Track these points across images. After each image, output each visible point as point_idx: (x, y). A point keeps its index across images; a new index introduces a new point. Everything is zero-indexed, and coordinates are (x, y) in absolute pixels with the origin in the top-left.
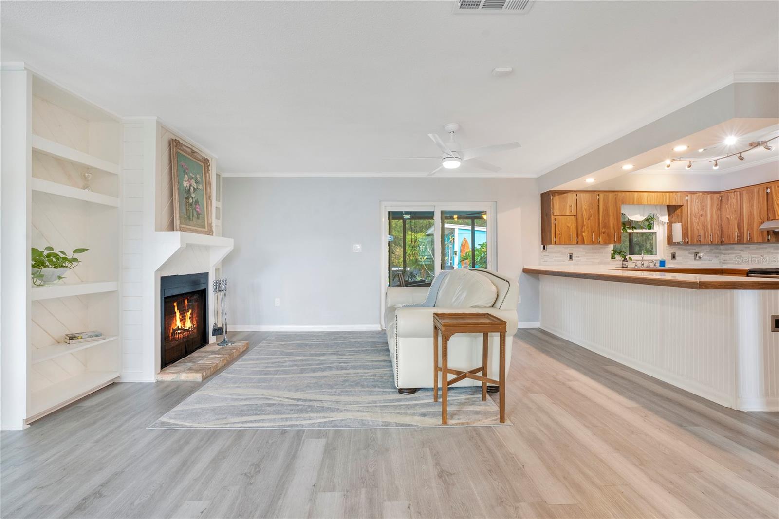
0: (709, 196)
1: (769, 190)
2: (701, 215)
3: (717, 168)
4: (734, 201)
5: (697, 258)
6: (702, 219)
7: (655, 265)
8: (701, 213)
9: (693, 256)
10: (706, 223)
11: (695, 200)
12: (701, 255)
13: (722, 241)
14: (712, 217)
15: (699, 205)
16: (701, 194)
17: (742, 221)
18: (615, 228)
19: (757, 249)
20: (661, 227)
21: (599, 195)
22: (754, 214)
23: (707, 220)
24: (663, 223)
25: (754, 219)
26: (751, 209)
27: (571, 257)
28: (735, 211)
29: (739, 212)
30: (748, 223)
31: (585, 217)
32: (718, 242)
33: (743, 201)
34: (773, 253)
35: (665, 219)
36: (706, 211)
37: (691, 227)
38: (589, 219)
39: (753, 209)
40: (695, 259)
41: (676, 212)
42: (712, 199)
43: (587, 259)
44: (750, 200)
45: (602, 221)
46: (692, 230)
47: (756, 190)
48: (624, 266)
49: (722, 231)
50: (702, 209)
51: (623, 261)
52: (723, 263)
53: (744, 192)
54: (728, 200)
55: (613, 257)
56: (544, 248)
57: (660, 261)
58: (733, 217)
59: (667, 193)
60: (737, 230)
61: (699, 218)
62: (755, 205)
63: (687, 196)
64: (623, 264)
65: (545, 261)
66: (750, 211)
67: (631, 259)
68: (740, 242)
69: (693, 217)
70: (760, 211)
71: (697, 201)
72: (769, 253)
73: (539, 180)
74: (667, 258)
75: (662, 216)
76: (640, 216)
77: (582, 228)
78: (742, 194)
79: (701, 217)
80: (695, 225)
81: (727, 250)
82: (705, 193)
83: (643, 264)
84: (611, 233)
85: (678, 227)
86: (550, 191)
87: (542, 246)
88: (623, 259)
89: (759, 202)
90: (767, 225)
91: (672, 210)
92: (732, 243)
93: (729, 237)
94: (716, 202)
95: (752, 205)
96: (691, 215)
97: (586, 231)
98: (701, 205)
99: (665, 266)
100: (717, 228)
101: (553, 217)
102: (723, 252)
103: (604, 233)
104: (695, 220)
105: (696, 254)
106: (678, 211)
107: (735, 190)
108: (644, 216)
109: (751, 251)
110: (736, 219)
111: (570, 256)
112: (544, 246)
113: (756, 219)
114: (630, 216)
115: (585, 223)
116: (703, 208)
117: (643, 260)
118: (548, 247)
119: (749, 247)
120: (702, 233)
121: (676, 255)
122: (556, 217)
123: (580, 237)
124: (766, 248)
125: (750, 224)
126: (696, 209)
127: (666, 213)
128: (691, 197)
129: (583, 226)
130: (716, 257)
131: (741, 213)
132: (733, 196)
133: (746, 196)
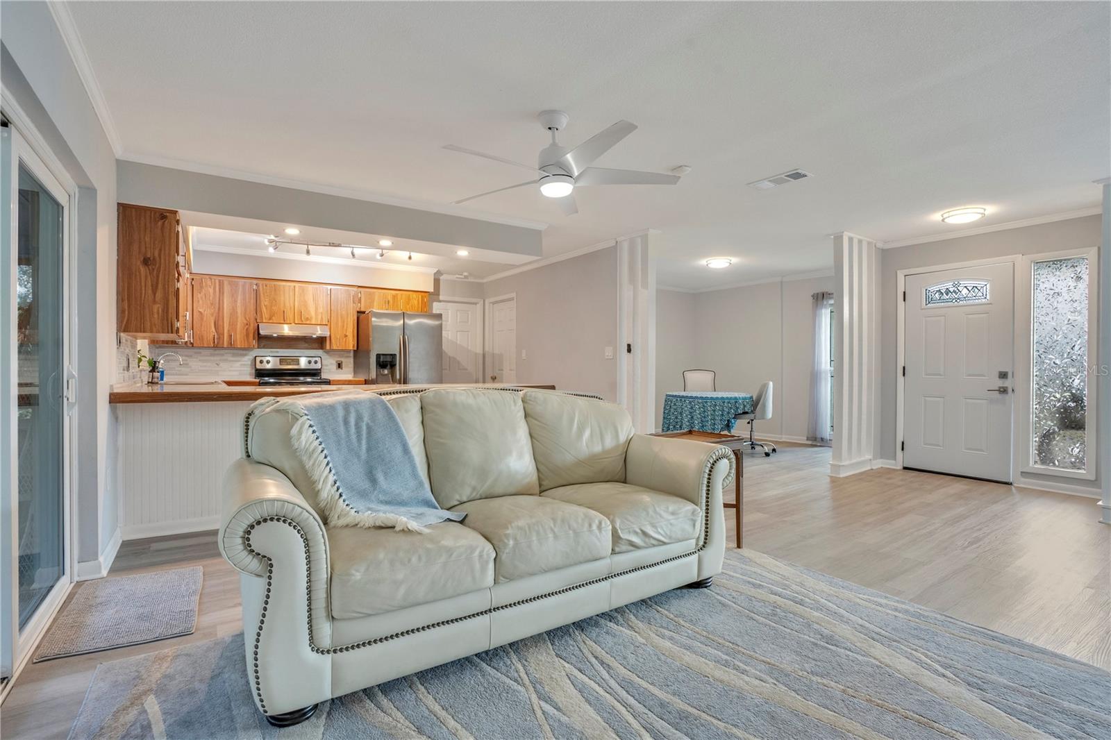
1: (255, 287)
4: (211, 290)
17: (221, 319)
19: (212, 355)
22: (237, 312)
25: (237, 318)
28: (212, 304)
29: (217, 305)
30: (230, 322)
33: (223, 293)
34: (233, 361)
39: (236, 305)
44: (233, 295)
47: (240, 283)
53: (226, 283)
54: (201, 287)
58: (208, 312)
60: (213, 329)
62: (239, 301)
66: (233, 307)
68: (217, 346)
70: (245, 310)
72: (226, 360)
78: (223, 284)
88: (151, 368)
89: (244, 299)
92: (205, 346)
93: (201, 338)
95: (236, 301)
110: (212, 315)
113: (239, 319)
119: (200, 353)
124: (223, 355)
125: (232, 324)
131: (220, 309)
132: (209, 283)
133: (227, 288)
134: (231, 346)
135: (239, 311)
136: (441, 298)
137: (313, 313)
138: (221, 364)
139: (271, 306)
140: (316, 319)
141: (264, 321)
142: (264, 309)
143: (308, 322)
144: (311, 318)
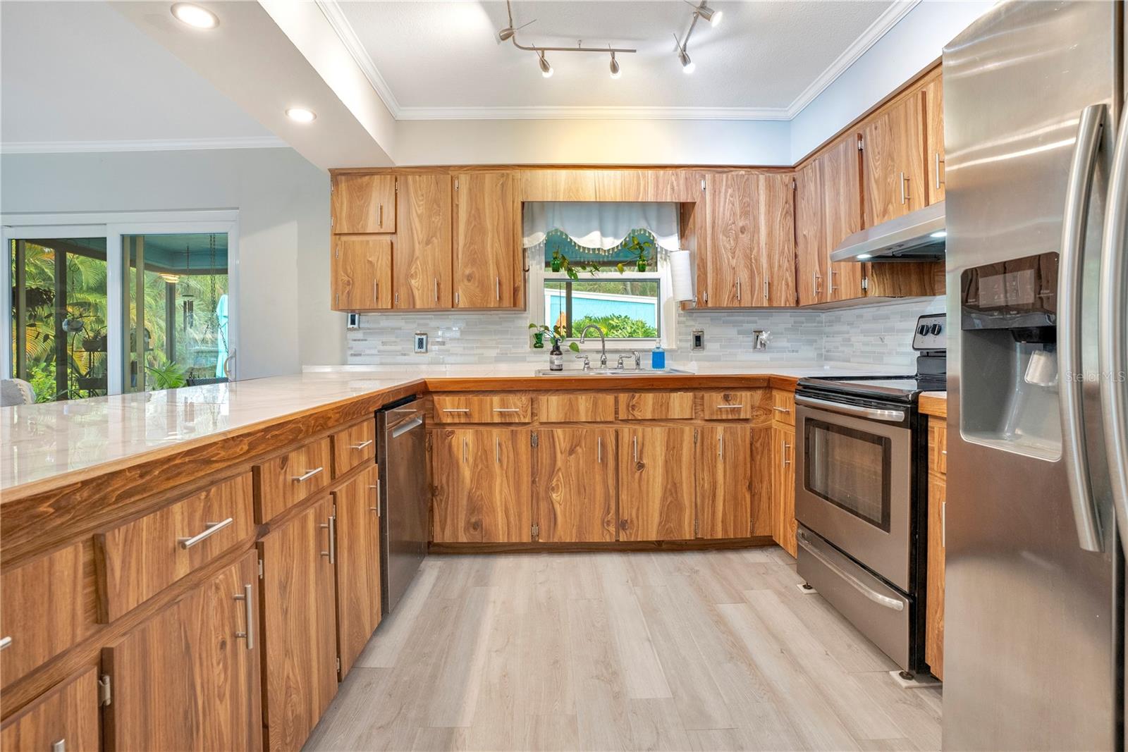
0: (762, 178)
1: (861, 141)
2: (743, 230)
4: (813, 187)
5: (759, 346)
6: (745, 238)
7: (638, 364)
8: (741, 224)
9: (749, 340)
10: (755, 252)
11: (723, 190)
12: (764, 336)
13: (798, 300)
14: (770, 234)
15: (737, 204)
16: (742, 172)
17: (824, 240)
18: (502, 264)
21: (457, 178)
22: (840, 218)
23: (759, 244)
26: (837, 207)
28: (815, 215)
29: (819, 215)
31: (419, 235)
32: (787, 300)
33: (824, 186)
35: (672, 243)
36: (756, 219)
37: (714, 262)
38: (428, 242)
39: (839, 205)
40: (755, 347)
42: (770, 187)
43: (464, 348)
45: (465, 245)
46: (718, 270)
47: (841, 147)
48: (554, 367)
49: (797, 272)
50: (745, 213)
52: (827, 359)
53: (825, 160)
56: (353, 322)
57: (654, 353)
58: (812, 233)
60: (817, 267)
61: (736, 239)
62: (840, 191)
63: (704, 177)
64: (551, 362)
65: (354, 355)
66: (835, 210)
67: (574, 348)
69: (721, 236)
70: (851, 206)
71: (730, 191)
74: (681, 345)
76: (603, 234)
77: (410, 265)
78: (822, 165)
79: (741, 236)
80: (726, 255)
82: (755, 172)
83: (604, 362)
84: (488, 277)
89: (849, 183)
93: (807, 286)
94: (783, 195)
96: (713, 227)
97: (419, 275)
98: (741, 201)
99: (664, 367)
100: (786, 265)
101: (334, 240)
103: (469, 278)
104: (725, 243)
105: (759, 332)
106: (691, 222)
107: (812, 159)
108: (616, 236)
110: (816, 236)
111: (421, 341)
112: (352, 319)
114: (581, 235)
115: (417, 253)
116: (748, 210)
117: (604, 351)
120: (743, 276)
121: (706, 337)
123: (403, 291)
126: (727, 214)
128: (714, 181)
129: (410, 261)
131: (822, 220)
132: (811, 173)
133: (828, 171)
135: (841, 213)
138: (888, 339)
141: (876, 219)
142: (874, 189)
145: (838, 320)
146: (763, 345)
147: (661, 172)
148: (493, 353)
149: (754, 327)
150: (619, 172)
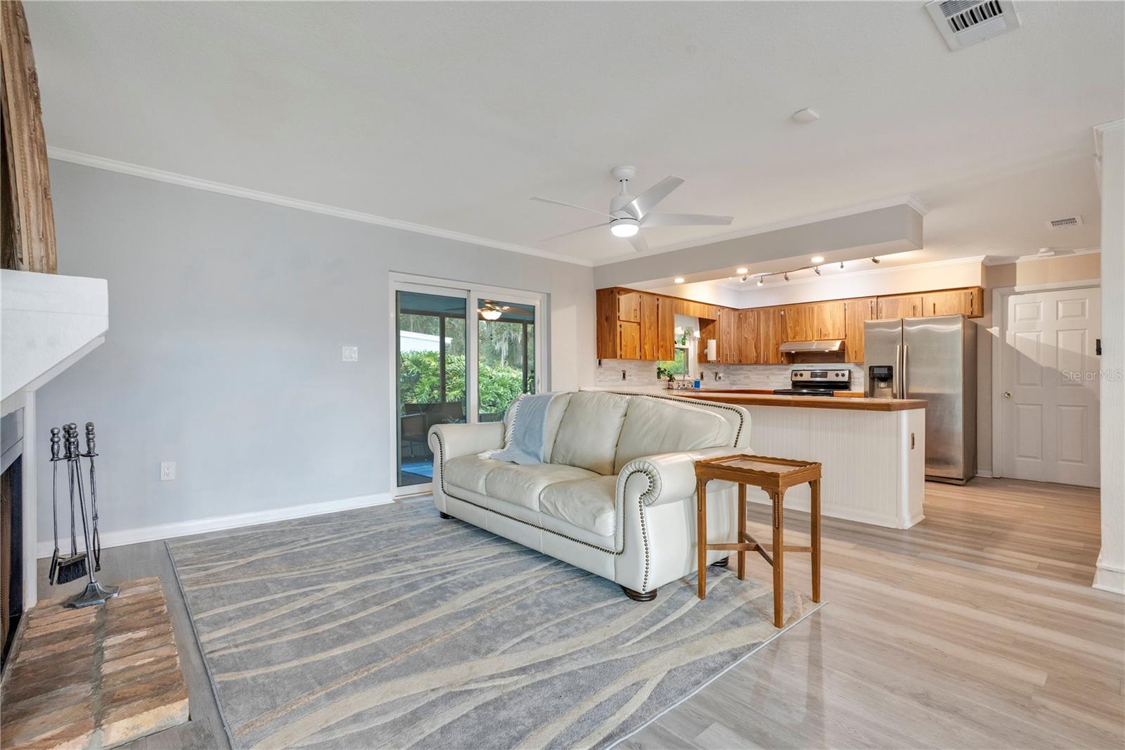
0: (732, 313)
1: (782, 313)
2: (728, 332)
3: (761, 284)
4: (752, 320)
5: (717, 379)
6: (729, 336)
8: (728, 330)
9: (713, 376)
10: (731, 342)
12: (720, 375)
13: (740, 361)
14: (734, 335)
16: (728, 310)
17: (759, 341)
18: (671, 342)
19: (764, 370)
20: (692, 342)
21: (658, 299)
22: (769, 335)
23: (731, 338)
24: (694, 339)
25: (769, 340)
26: (768, 330)
27: (624, 377)
28: (753, 330)
29: (756, 332)
30: (765, 343)
31: (647, 325)
32: (736, 361)
33: (760, 322)
34: (777, 374)
35: (697, 334)
36: (731, 329)
38: (650, 328)
39: (769, 330)
41: (708, 328)
42: (734, 316)
43: (638, 378)
44: (767, 320)
46: (722, 347)
47: (772, 311)
48: (671, 387)
49: (740, 352)
50: (729, 326)
51: (669, 381)
52: (733, 384)
53: (762, 312)
54: (746, 319)
55: (659, 377)
56: (600, 364)
57: (696, 382)
58: (750, 336)
59: (706, 306)
60: (754, 350)
61: (727, 336)
62: (771, 325)
64: (669, 385)
65: (600, 381)
66: (767, 332)
68: (757, 363)
69: (724, 335)
70: (775, 332)
71: (725, 317)
72: (773, 374)
73: (597, 270)
74: (698, 377)
75: (696, 330)
78: (760, 314)
80: (724, 343)
81: (736, 370)
82: (730, 310)
83: (684, 385)
84: (667, 347)
85: (712, 344)
86: (616, 288)
87: (598, 360)
88: (669, 379)
89: (774, 324)
90: (784, 348)
91: (704, 323)
92: (747, 363)
93: (747, 357)
95: (768, 326)
97: (648, 345)
98: (728, 321)
99: (699, 387)
100: (738, 347)
101: (618, 323)
102: (734, 373)
103: (662, 346)
104: (724, 338)
105: (716, 374)
106: (710, 327)
107: (752, 310)
109: (759, 372)
110: (753, 339)
111: (624, 374)
112: (600, 361)
113: (771, 341)
115: (647, 333)
117: (684, 381)
118: (604, 361)
120: (728, 352)
121: (704, 375)
122: (622, 323)
123: (642, 350)
124: (771, 370)
125: (767, 345)
126: (725, 325)
127: (699, 328)
128: (721, 312)
129: (645, 338)
130: (728, 377)
131: (758, 333)
132: (751, 315)
133: (762, 317)
134: (766, 363)
135: (771, 334)
136: (1017, 289)
137: (831, 332)
139: (795, 327)
140: (834, 334)
141: (789, 340)
142: (789, 330)
143: (826, 338)
144: (829, 334)
145: (742, 369)
146: (720, 378)
147: (709, 306)
148: (646, 381)
149: (715, 371)
150: (699, 304)
